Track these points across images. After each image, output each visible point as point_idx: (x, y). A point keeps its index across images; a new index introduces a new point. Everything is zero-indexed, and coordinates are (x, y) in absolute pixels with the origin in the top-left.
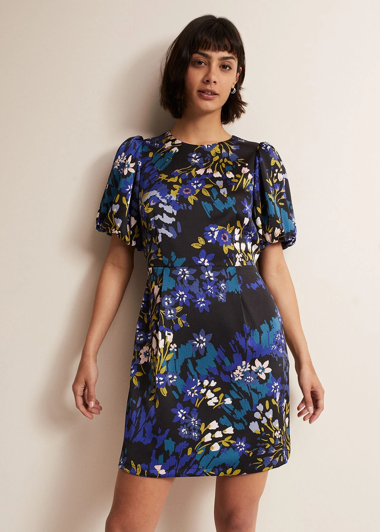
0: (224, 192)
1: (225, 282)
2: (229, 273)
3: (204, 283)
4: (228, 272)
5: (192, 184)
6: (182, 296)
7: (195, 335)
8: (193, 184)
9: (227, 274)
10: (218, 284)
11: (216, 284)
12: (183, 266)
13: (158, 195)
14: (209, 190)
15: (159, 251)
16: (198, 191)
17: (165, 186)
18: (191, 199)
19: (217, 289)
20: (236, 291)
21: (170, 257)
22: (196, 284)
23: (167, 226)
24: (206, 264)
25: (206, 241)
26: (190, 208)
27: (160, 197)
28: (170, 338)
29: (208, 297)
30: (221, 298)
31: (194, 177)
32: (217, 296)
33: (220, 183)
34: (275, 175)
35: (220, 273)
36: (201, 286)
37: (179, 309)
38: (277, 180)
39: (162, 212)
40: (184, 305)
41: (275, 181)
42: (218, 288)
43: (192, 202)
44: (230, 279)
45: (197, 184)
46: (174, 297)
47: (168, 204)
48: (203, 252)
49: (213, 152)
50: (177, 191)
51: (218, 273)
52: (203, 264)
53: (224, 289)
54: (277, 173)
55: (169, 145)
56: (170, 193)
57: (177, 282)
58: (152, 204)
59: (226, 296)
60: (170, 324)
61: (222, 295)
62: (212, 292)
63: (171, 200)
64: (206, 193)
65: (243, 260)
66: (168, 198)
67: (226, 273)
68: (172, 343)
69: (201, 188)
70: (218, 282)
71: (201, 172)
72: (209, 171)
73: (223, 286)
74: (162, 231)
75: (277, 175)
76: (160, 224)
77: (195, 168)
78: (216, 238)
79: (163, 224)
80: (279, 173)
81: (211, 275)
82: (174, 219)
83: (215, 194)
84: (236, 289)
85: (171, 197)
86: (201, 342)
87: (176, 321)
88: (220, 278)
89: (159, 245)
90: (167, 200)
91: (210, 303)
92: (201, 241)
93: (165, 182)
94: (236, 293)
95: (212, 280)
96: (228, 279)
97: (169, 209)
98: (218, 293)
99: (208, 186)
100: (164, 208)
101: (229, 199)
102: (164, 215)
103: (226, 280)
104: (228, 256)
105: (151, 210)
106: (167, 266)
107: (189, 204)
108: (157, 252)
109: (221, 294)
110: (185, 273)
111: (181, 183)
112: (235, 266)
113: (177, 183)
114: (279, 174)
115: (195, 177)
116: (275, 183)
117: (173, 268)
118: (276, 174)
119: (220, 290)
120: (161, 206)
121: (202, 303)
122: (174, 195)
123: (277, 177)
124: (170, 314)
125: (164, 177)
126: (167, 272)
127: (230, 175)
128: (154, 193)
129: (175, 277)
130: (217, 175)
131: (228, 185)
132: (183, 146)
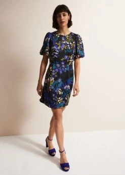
0: (69, 48)
3: (62, 68)
4: (67, 66)
12: (58, 64)
17: (57, 46)
18: (62, 49)
19: (64, 69)
23: (56, 55)
26: (62, 51)
28: (53, 79)
33: (69, 46)
39: (56, 51)
40: (57, 72)
48: (63, 61)
52: (62, 64)
53: (66, 69)
55: (57, 35)
59: (66, 71)
60: (53, 76)
65: (71, 63)
69: (64, 46)
71: (64, 42)
72: (66, 42)
76: (55, 54)
78: (66, 58)
82: (58, 54)
83: (67, 48)
87: (55, 76)
88: (65, 67)
89: (53, 59)
91: (63, 72)
92: (63, 59)
97: (57, 51)
99: (66, 46)
104: (68, 62)
105: (53, 51)
113: (60, 45)
115: (63, 44)
117: (56, 63)
121: (61, 72)
122: (59, 48)
124: (54, 74)
125: (56, 43)
126: (54, 64)
127: (71, 43)
128: (55, 47)
129: (56, 66)
130: (68, 43)
131: (70, 46)
132: (60, 35)
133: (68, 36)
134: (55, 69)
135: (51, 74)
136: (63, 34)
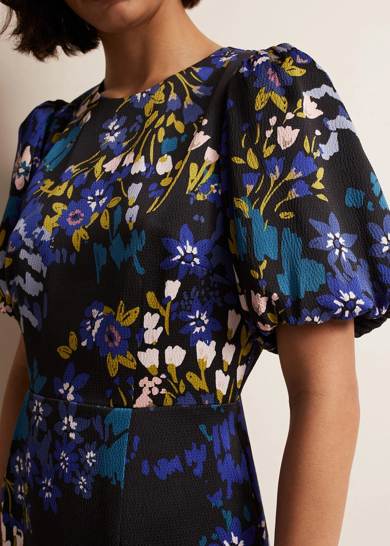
0: (133, 214)
1: (97, 448)
2: (111, 426)
3: (56, 444)
4: (108, 424)
5: (89, 198)
6: (28, 462)
8: (92, 198)
9: (104, 429)
10: (80, 450)
11: (77, 451)
13: (22, 231)
14: (112, 212)
16: (95, 216)
17: (38, 208)
19: (76, 462)
20: (116, 477)
21: (32, 370)
22: (48, 441)
23: (31, 301)
24: (70, 397)
25: (80, 341)
26: (73, 259)
27: (24, 235)
30: (81, 487)
31: (98, 178)
32: (74, 480)
33: (134, 192)
34: (269, 134)
35: (91, 423)
36: (52, 448)
38: (273, 147)
41: (268, 151)
42: (78, 462)
43: (77, 245)
44: (109, 445)
45: (98, 198)
47: (35, 251)
48: (72, 367)
49: (149, 107)
50: (56, 218)
52: (64, 397)
53: (91, 464)
54: (275, 128)
55: (84, 108)
56: (42, 224)
57: (30, 428)
58: (10, 249)
59: (92, 484)
61: (84, 480)
62: (65, 468)
63: (41, 240)
64: (105, 222)
65: (164, 391)
66: (36, 236)
67: (104, 425)
69: (102, 210)
70: (82, 446)
71: (113, 165)
72: (129, 159)
73: (91, 459)
74: (24, 310)
75: (275, 135)
77: (105, 157)
78: (96, 334)
79: (25, 298)
80: (281, 125)
81: (73, 425)
82: (40, 286)
83: (117, 223)
84: (115, 474)
85: (42, 233)
88: (89, 437)
90: (35, 241)
92: (73, 341)
93: (43, 197)
94: (114, 482)
95: (71, 439)
96: (104, 442)
97: (34, 263)
98: (78, 473)
99: (115, 202)
100: (27, 259)
101: (135, 234)
102: (28, 275)
103: (100, 443)
104: (117, 381)
105: (8, 263)
106: (30, 388)
107: (71, 249)
109: (82, 478)
110: (39, 412)
111: (69, 198)
112: (135, 406)
113: (63, 199)
114: (279, 129)
115: (99, 180)
116: (268, 157)
118: (272, 130)
119: (82, 466)
120: (23, 253)
122: (48, 229)
123: (274, 139)
124: (21, 493)
125: (47, 186)
133: (158, 96)
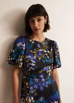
0: (48, 57)
3: (42, 83)
6: (36, 87)
7: (40, 98)
11: (45, 82)
12: (36, 78)
13: (31, 57)
14: (44, 56)
15: (29, 73)
16: (41, 56)
17: (32, 55)
18: (40, 58)
21: (32, 75)
22: (40, 83)
23: (32, 67)
24: (42, 77)
25: (43, 70)
26: (39, 61)
27: (31, 58)
28: (32, 99)
29: (43, 87)
30: (47, 86)
33: (46, 54)
36: (41, 83)
37: (35, 90)
39: (31, 62)
40: (36, 89)
43: (40, 59)
45: (40, 54)
46: (33, 87)
47: (33, 60)
48: (42, 74)
49: (43, 44)
51: (45, 79)
52: (41, 77)
55: (31, 40)
56: (34, 57)
57: (34, 83)
58: (29, 60)
60: (32, 95)
62: (44, 85)
64: (43, 57)
65: (50, 74)
68: (33, 100)
69: (42, 55)
71: (41, 50)
72: (43, 50)
74: (31, 68)
76: (30, 66)
77: (39, 49)
81: (44, 80)
82: (35, 65)
83: (46, 58)
86: (41, 99)
87: (34, 94)
88: (46, 80)
89: (29, 72)
91: (44, 88)
92: (42, 71)
93: (32, 53)
97: (33, 62)
99: (44, 55)
101: (50, 59)
103: (48, 81)
105: (28, 61)
106: (31, 78)
107: (39, 60)
108: (28, 73)
110: (37, 80)
111: (36, 54)
112: (49, 76)
115: (40, 52)
117: (33, 78)
119: (46, 84)
120: (31, 60)
121: (42, 89)
122: (35, 57)
124: (32, 92)
125: (31, 51)
126: (31, 79)
127: (48, 52)
128: (29, 56)
129: (34, 81)
130: (45, 51)
131: (49, 55)
132: (35, 41)
133: (44, 43)
134: (33, 85)
135: (28, 92)
136: (37, 40)
